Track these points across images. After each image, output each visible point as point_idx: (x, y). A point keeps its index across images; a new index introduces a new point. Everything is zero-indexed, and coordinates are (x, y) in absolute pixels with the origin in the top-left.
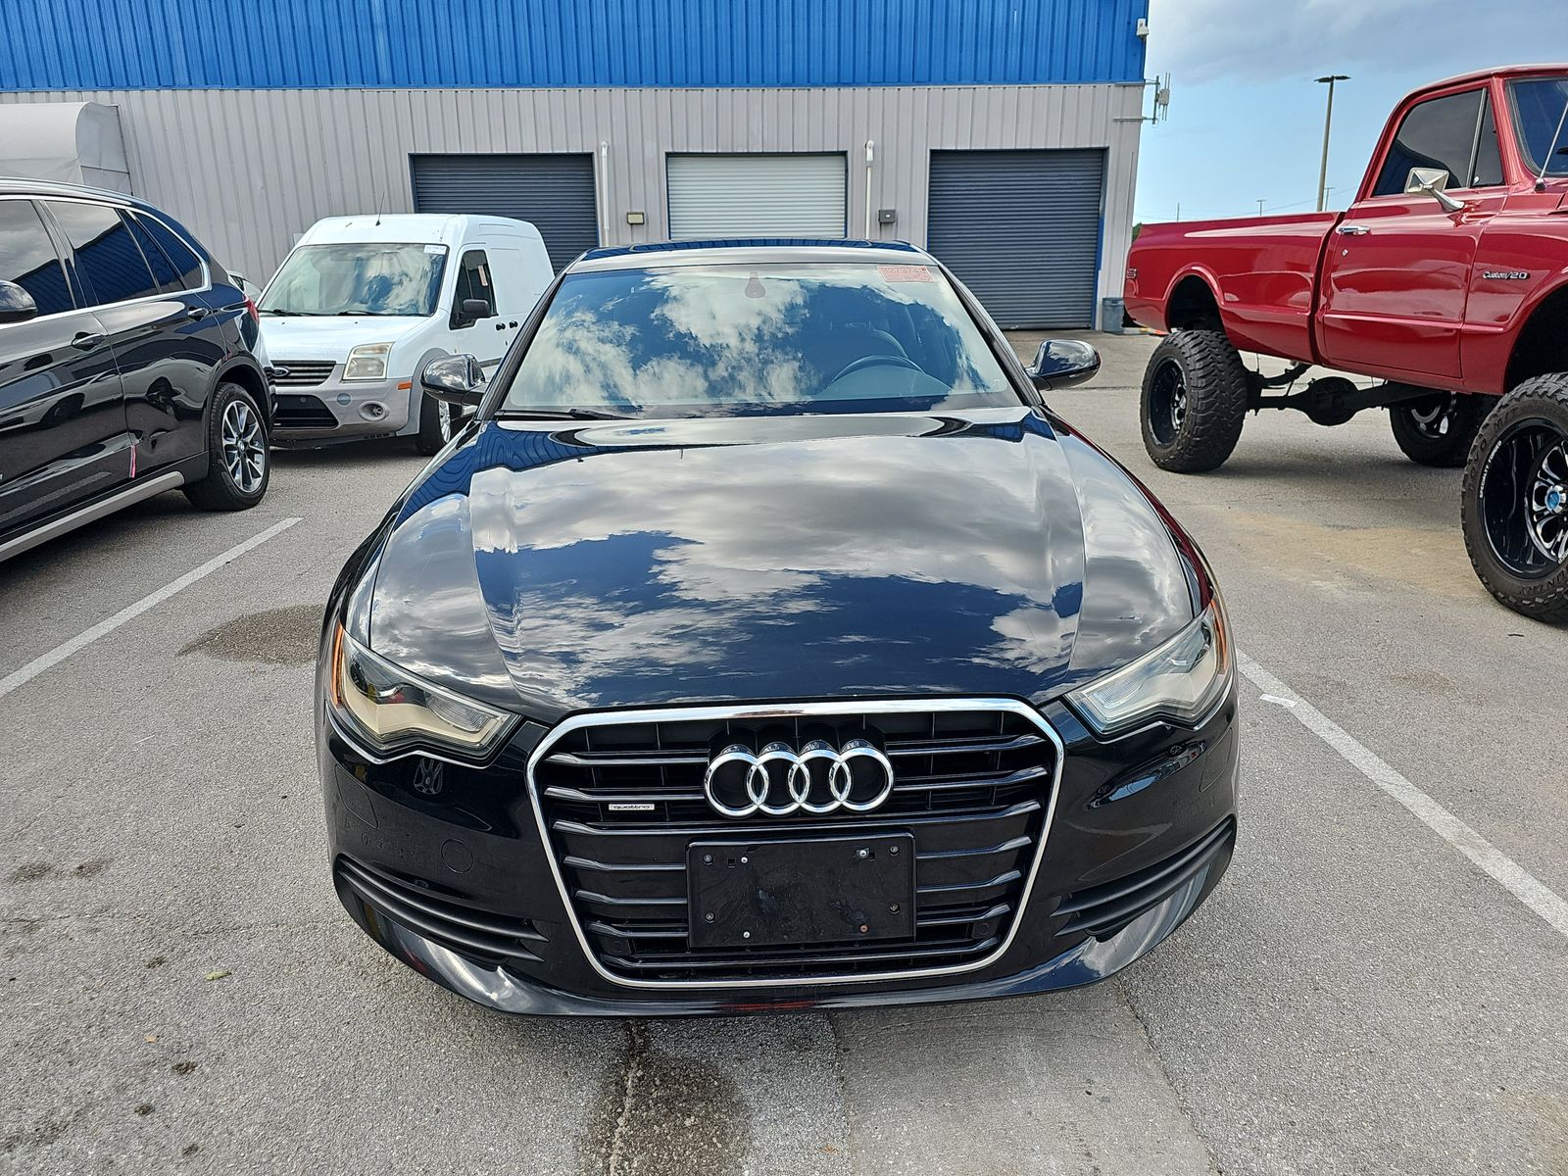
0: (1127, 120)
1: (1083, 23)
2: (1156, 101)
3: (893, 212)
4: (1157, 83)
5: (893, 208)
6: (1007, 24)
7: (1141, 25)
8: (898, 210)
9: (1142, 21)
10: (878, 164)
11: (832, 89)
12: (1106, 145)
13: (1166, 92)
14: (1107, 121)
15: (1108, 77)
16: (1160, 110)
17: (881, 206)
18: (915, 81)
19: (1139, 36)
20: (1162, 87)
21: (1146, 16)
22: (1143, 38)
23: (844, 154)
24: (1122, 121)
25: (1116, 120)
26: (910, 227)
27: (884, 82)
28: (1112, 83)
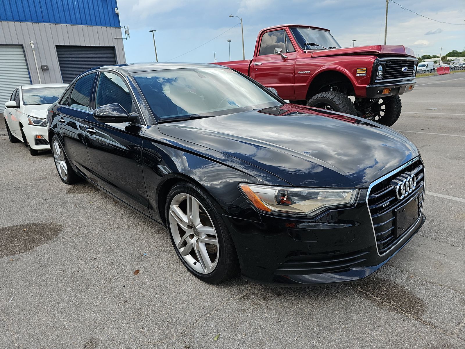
0: (119, 38)
1: (98, 7)
2: (126, 33)
3: (46, 66)
4: (125, 28)
5: (46, 65)
6: (73, 5)
7: (116, 10)
8: (48, 65)
9: (116, 9)
10: (37, 49)
11: (11, 22)
12: (114, 46)
13: (128, 30)
14: (112, 38)
15: (110, 25)
16: (128, 36)
17: (41, 64)
18: (44, 21)
19: (117, 13)
20: (126, 29)
21: (117, 7)
22: (118, 14)
23: (22, 46)
24: (117, 39)
25: (115, 38)
26: (54, 72)
27: (32, 21)
28: (112, 27)
